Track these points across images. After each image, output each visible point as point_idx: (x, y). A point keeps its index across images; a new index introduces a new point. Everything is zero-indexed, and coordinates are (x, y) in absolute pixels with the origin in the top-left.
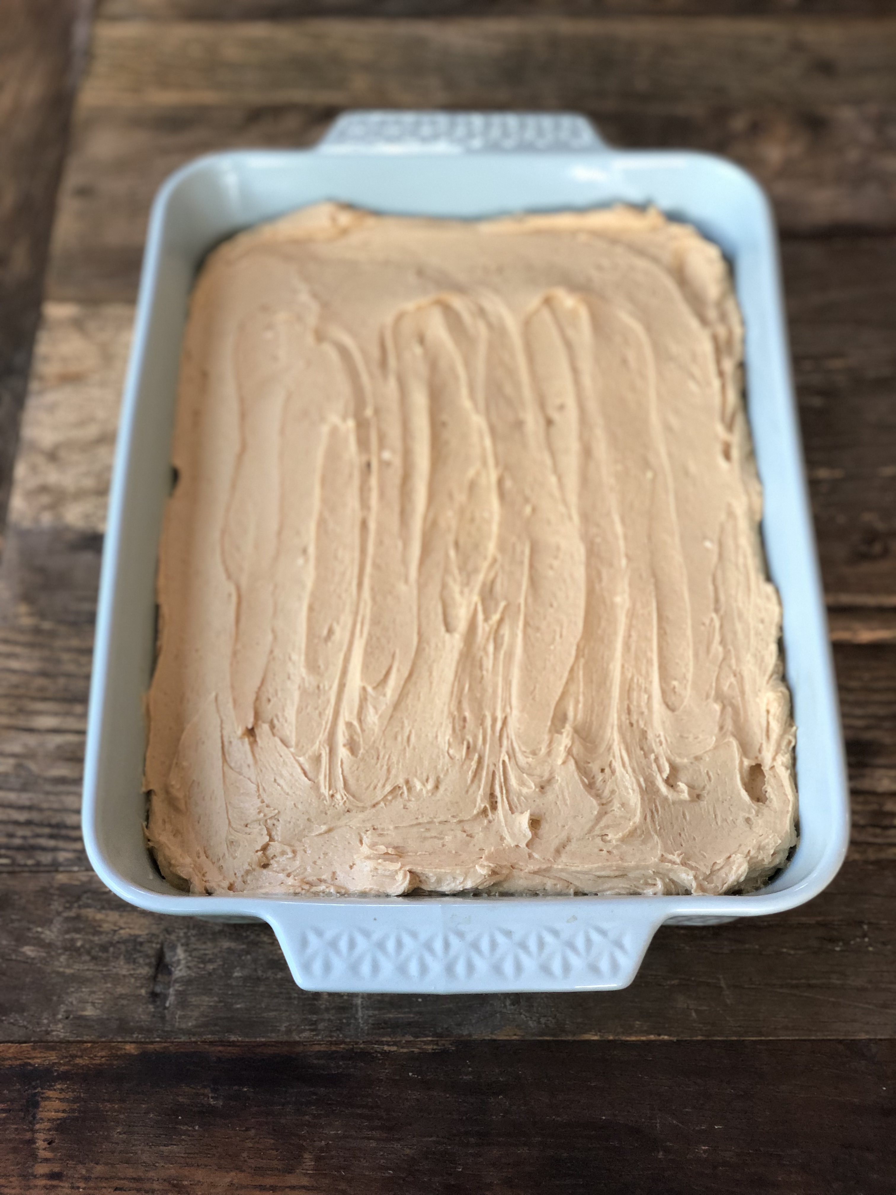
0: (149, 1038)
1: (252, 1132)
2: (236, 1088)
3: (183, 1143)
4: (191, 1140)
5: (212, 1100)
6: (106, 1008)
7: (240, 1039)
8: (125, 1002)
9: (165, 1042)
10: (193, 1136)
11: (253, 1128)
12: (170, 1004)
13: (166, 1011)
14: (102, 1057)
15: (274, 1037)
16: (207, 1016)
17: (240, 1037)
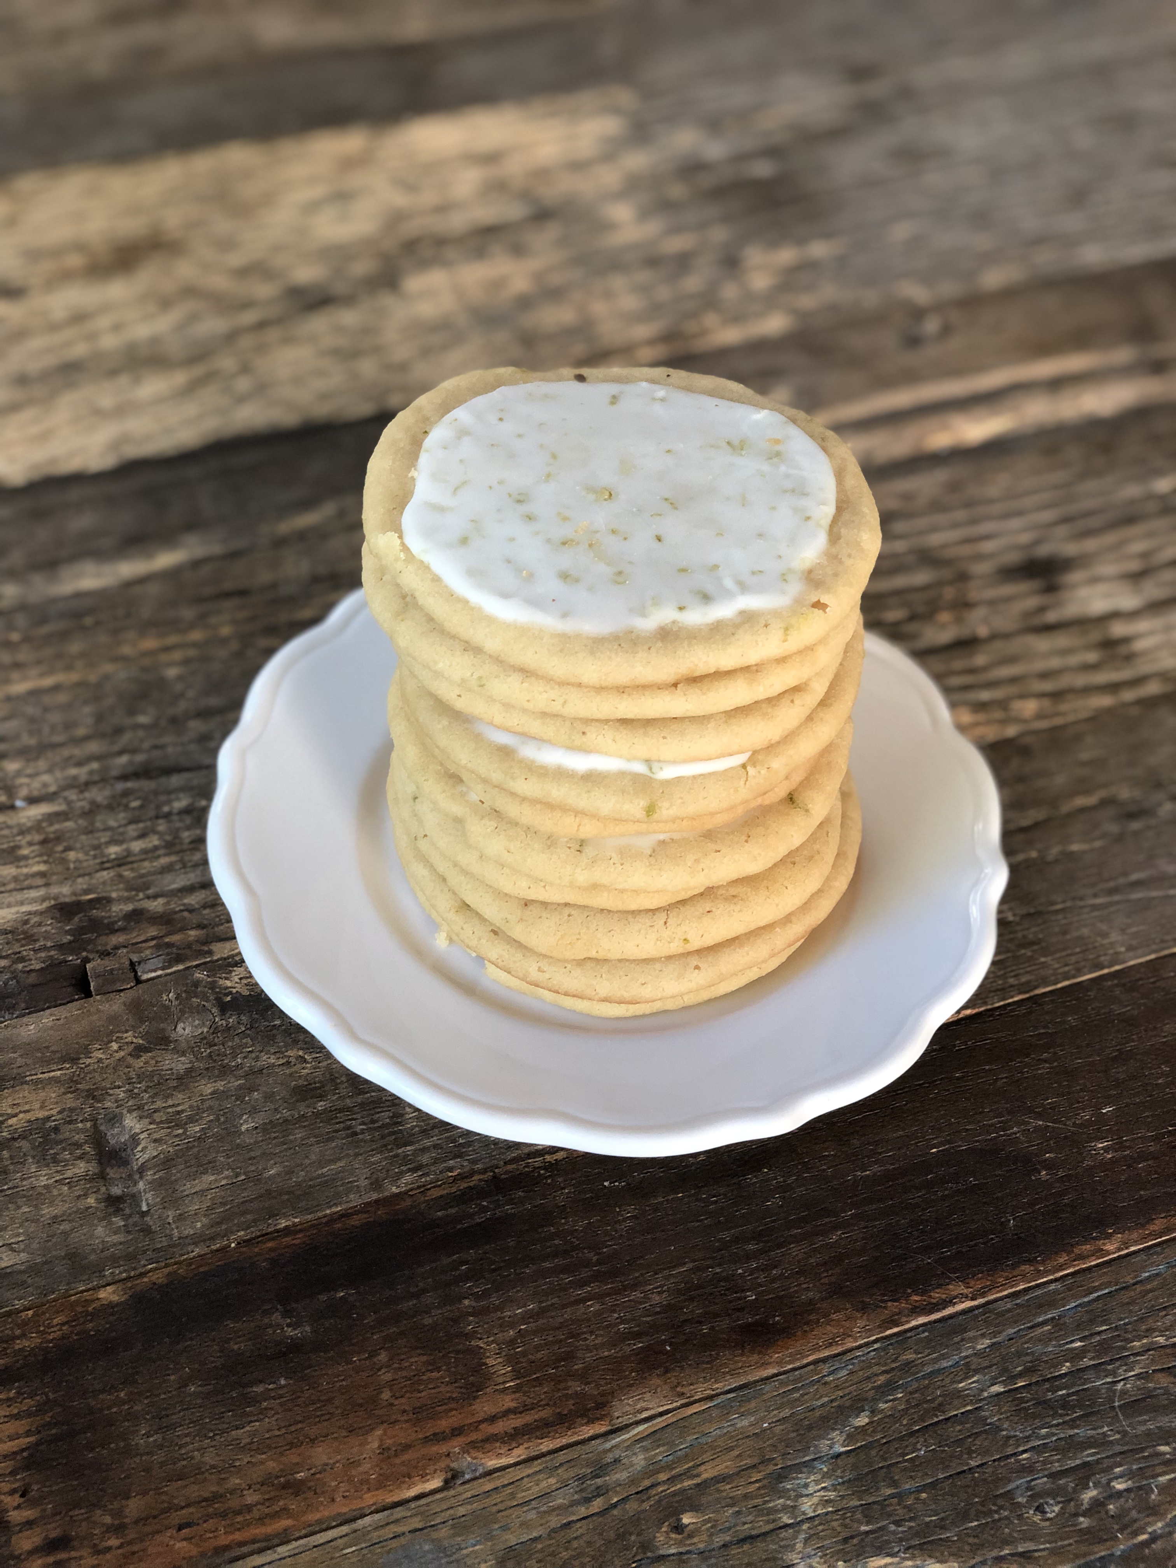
0: (135, 1269)
1: (383, 1357)
2: (323, 1297)
3: (269, 1413)
4: (281, 1404)
5: (290, 1330)
6: (35, 1246)
7: (297, 1220)
8: (65, 1226)
9: (166, 1266)
10: (281, 1397)
11: (380, 1349)
12: (149, 1205)
14: (63, 1324)
15: (355, 1200)
16: (223, 1204)
17: (296, 1218)
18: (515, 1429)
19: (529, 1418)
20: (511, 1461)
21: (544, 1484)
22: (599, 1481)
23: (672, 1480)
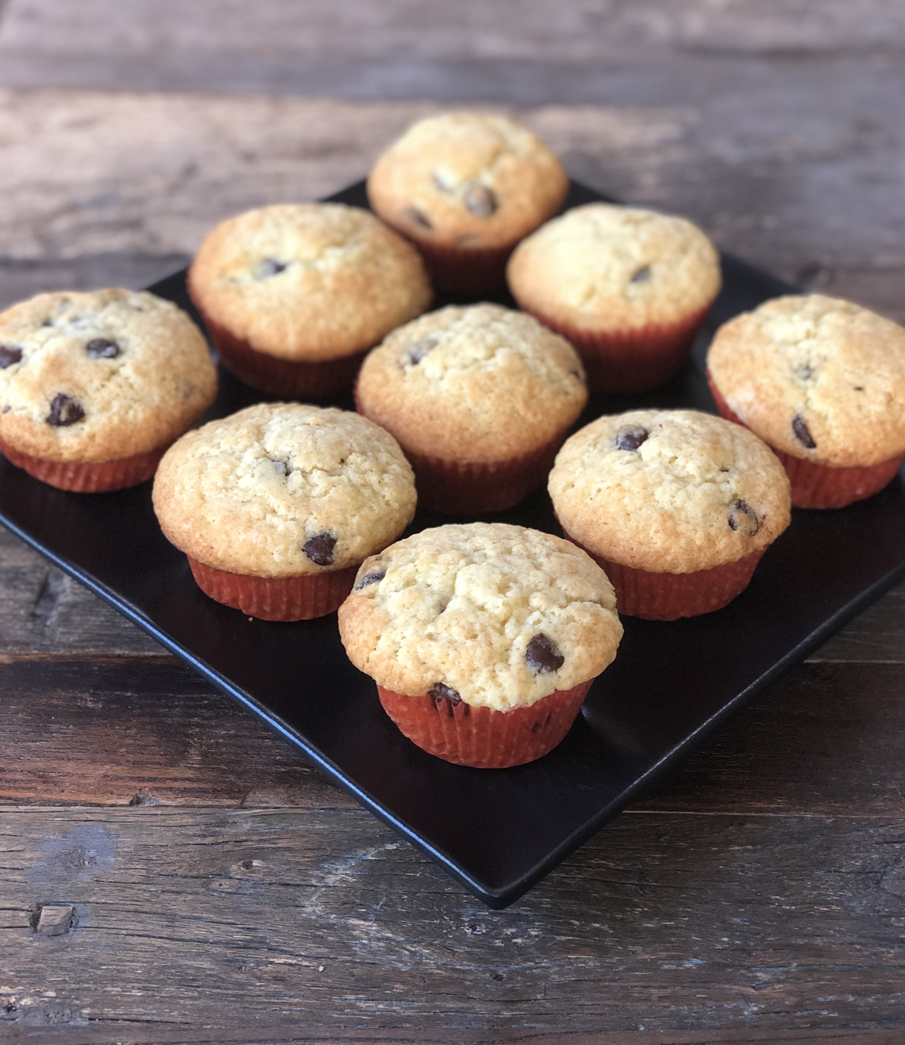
0: (25, 651)
1: (133, 731)
2: (118, 693)
3: (55, 739)
4: (63, 737)
5: (90, 703)
7: (126, 652)
9: (42, 654)
10: (66, 733)
11: (134, 727)
12: (52, 623)
13: (46, 629)
16: (92, 633)
18: (185, 788)
19: (195, 785)
20: (174, 804)
21: (185, 820)
22: (217, 829)
23: (260, 841)
